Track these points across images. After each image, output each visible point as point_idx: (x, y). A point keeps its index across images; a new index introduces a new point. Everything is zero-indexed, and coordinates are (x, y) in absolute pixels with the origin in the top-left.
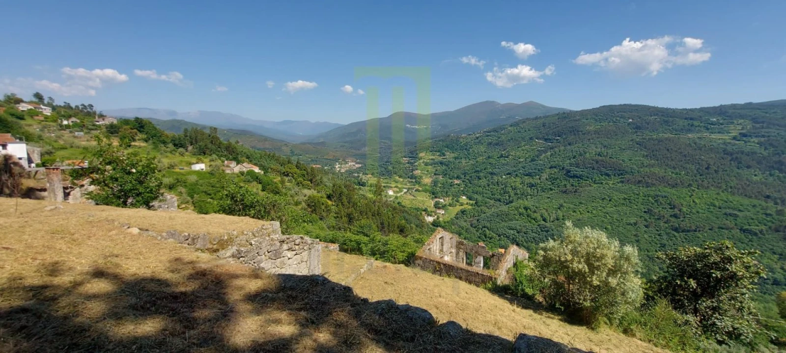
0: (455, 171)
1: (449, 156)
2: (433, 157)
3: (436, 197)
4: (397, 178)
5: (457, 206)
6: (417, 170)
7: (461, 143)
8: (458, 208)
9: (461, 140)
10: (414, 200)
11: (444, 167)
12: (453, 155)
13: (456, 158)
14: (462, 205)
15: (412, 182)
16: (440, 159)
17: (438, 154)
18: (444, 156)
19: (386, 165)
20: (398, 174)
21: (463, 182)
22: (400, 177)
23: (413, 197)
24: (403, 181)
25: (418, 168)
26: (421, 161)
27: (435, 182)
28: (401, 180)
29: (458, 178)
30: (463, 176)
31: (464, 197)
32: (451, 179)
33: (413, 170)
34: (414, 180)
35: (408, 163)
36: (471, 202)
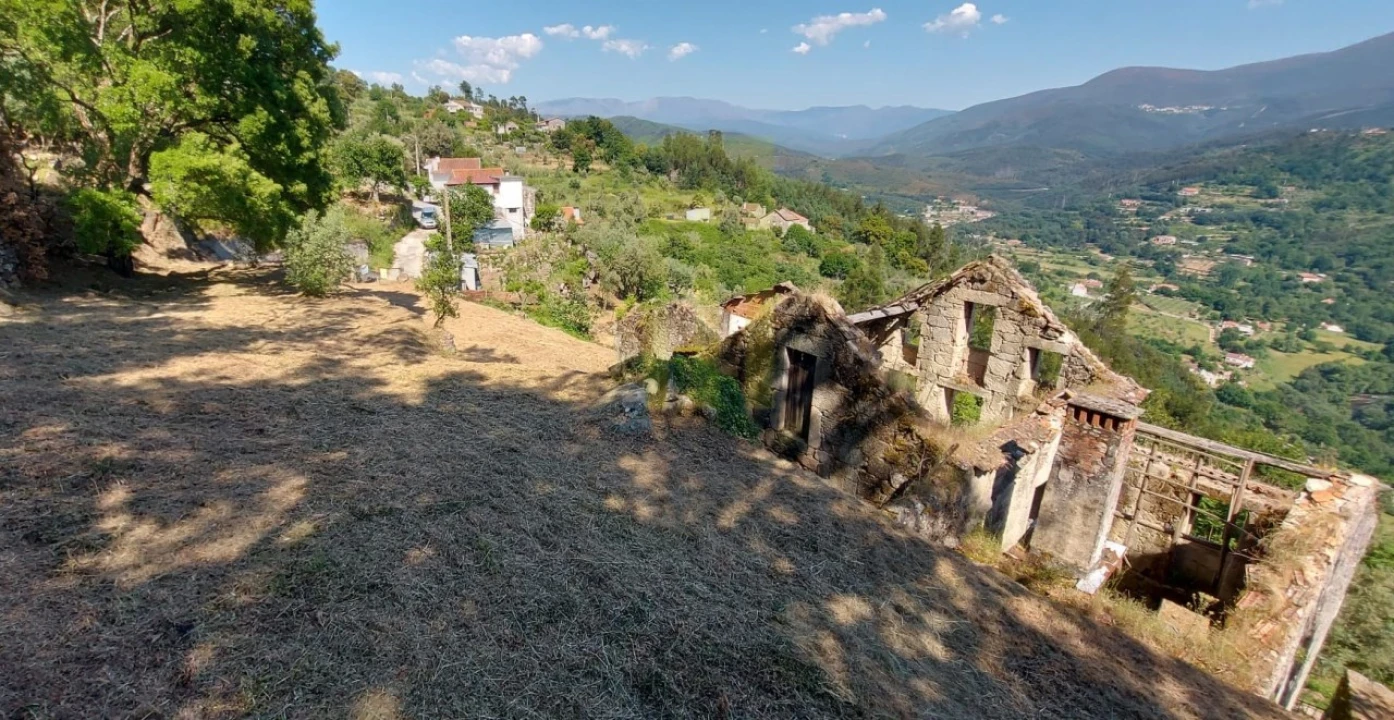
0: (1311, 246)
1: (1292, 197)
2: (1227, 200)
3: (1226, 318)
4: (1096, 252)
5: (1305, 353)
6: (1164, 234)
7: (1355, 156)
8: (1307, 359)
9: (1357, 148)
10: (1149, 317)
11: (1265, 232)
12: (1309, 195)
13: (1319, 206)
14: (1324, 349)
15: (1142, 266)
16: (1255, 205)
17: (1248, 190)
18: (1274, 196)
19: (1067, 216)
20: (1101, 242)
21: (1338, 279)
22: (1106, 250)
23: (1146, 310)
24: (1114, 262)
25: (1171, 229)
26: (1182, 210)
27: (1224, 275)
28: (1109, 258)
29: (1317, 266)
30: (1339, 264)
31: (1335, 328)
32: (1287, 268)
33: (1149, 235)
34: (1150, 263)
35: (1137, 214)
36: (1366, 346)
